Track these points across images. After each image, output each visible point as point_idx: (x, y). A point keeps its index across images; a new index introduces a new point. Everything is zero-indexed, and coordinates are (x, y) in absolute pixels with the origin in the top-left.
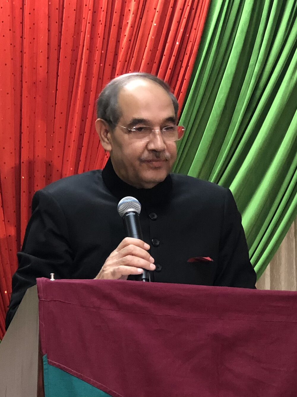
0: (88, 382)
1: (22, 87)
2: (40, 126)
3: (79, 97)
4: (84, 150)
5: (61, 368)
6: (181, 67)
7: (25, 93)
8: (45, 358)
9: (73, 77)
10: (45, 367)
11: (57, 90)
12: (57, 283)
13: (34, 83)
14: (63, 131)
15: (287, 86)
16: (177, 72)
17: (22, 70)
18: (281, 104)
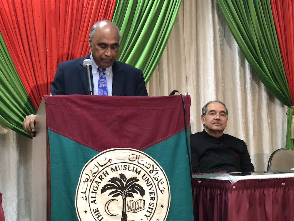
0: (67, 137)
1: (45, 14)
2: (53, 29)
3: (69, 17)
4: (72, 39)
5: (56, 132)
6: (110, 4)
7: (47, 16)
8: (49, 128)
9: (66, 9)
10: (49, 132)
11: (60, 14)
12: (53, 97)
13: (50, 12)
14: (63, 31)
15: (154, 10)
16: (109, 6)
17: (45, 7)
18: (151, 18)
